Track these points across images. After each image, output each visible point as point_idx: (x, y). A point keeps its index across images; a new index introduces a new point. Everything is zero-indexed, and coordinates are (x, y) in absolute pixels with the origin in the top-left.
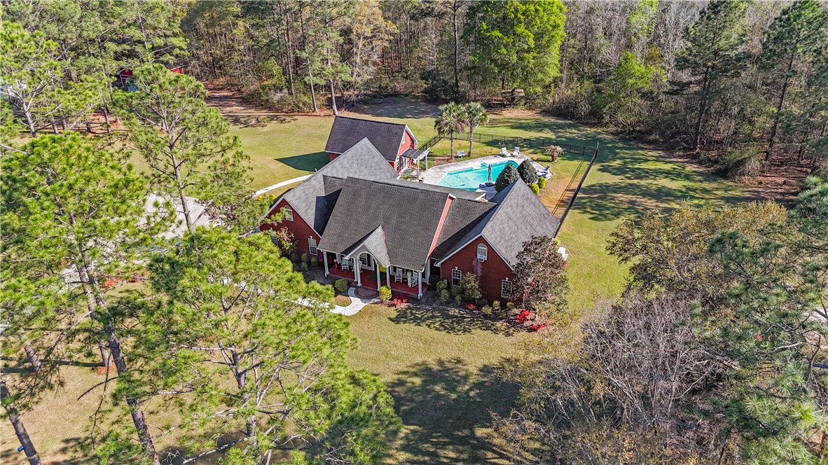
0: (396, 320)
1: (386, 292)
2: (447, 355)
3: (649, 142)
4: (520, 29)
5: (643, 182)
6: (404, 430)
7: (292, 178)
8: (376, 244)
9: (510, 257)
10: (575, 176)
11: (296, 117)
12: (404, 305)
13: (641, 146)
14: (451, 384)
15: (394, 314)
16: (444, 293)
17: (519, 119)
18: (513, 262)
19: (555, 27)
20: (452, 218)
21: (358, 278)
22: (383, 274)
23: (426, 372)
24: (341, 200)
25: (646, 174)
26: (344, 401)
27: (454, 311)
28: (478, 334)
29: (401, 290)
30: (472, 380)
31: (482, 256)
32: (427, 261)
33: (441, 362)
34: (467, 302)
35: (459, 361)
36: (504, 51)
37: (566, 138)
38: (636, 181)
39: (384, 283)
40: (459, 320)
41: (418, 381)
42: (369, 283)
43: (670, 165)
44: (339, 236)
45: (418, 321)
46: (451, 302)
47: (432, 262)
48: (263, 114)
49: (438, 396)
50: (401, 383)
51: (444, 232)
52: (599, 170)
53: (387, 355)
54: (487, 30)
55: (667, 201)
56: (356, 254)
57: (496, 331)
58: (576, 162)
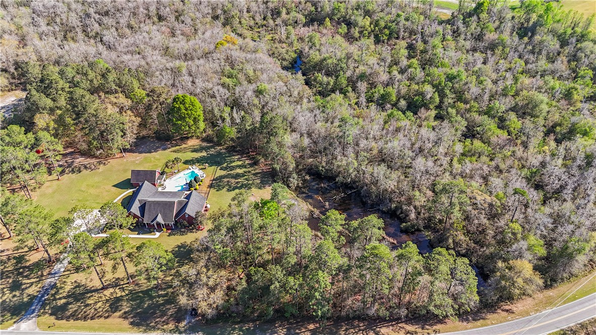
0: (169, 236)
1: (165, 230)
2: (182, 241)
3: (236, 152)
4: (187, 120)
5: (232, 172)
6: (177, 259)
7: (122, 194)
8: (160, 219)
9: (193, 215)
10: (212, 174)
11: (109, 161)
12: (170, 231)
13: (234, 154)
14: (184, 248)
15: (168, 234)
16: (180, 227)
17: (194, 146)
18: (194, 217)
19: (199, 116)
20: (178, 207)
21: (156, 227)
22: (163, 225)
23: (179, 247)
24: (146, 208)
25: (233, 168)
26: (167, 258)
27: (183, 230)
28: (189, 234)
29: (168, 227)
30: (189, 245)
31: (187, 216)
32: (173, 220)
33: (181, 244)
34: (185, 227)
35: (185, 242)
36: (183, 127)
37: (210, 154)
38: (230, 172)
39: (163, 227)
40: (184, 232)
41: (177, 249)
42: (159, 227)
43: (241, 162)
44: (149, 218)
45: (174, 235)
46: (181, 228)
47: (175, 219)
48: (94, 161)
49: (182, 251)
50: (173, 250)
51: (176, 210)
52: (220, 169)
53: (169, 245)
54: (176, 121)
55: (237, 179)
56: (155, 223)
57: (193, 232)
58: (213, 167)
